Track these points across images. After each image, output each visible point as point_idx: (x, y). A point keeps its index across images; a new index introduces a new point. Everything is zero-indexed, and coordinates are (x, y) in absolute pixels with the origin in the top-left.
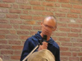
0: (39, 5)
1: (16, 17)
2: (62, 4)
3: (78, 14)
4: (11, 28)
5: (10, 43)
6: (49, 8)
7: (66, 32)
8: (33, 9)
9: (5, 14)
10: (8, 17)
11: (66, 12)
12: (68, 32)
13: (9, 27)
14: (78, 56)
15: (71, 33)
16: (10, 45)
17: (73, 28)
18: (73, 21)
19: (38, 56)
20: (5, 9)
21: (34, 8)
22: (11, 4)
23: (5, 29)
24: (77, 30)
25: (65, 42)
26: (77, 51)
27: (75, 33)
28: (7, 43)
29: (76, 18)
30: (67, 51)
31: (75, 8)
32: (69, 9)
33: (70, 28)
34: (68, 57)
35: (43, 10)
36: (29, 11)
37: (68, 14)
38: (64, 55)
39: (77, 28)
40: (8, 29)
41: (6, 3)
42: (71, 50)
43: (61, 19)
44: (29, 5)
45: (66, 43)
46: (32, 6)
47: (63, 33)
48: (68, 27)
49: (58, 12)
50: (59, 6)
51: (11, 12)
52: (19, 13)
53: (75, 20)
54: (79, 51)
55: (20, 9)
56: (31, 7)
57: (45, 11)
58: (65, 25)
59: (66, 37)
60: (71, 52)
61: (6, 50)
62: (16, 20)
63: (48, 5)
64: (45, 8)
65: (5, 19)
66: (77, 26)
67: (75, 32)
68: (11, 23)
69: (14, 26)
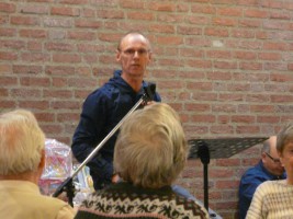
0: (142, 8)
1: (91, 37)
2: (193, 7)
3: (230, 28)
4: (80, 62)
5: (78, 97)
6: (163, 16)
7: (202, 70)
8: (129, 18)
9: (65, 31)
10: (72, 38)
11: (203, 24)
12: (208, 70)
13: (75, 60)
14: (230, 123)
15: (214, 70)
16: (78, 100)
17: (219, 60)
18: (217, 44)
19: (146, 120)
20: (65, 20)
21: (131, 17)
22: (77, 7)
23: (67, 64)
24: (227, 64)
25: (201, 91)
26: (228, 112)
27: (224, 71)
28: (71, 96)
29: (223, 36)
30: (206, 113)
31: (222, 14)
32: (210, 16)
33: (212, 60)
34: (209, 125)
35: (151, 19)
36: (118, 22)
37: (206, 29)
38: (200, 121)
39: (227, 61)
40: (73, 65)
41: (66, 6)
42: (214, 110)
43: (191, 40)
44: (119, 9)
45: (203, 95)
46: (126, 12)
47: (197, 72)
48: (207, 59)
49: (183, 25)
50: (186, 11)
51: (78, 26)
52: (96, 28)
53: (222, 41)
54: (233, 111)
55: (98, 20)
56: (123, 14)
57: (155, 23)
58: (200, 54)
59: (202, 80)
60: (214, 114)
61: (70, 111)
62: (89, 43)
63: (162, 10)
64: (155, 14)
65: (66, 41)
66: (228, 54)
67: (222, 68)
68: (79, 50)
69: (86, 58)
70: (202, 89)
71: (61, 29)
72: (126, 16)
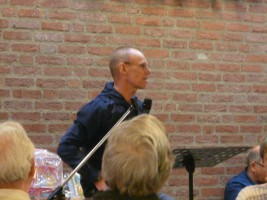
0: (129, 23)
1: (80, 51)
2: (178, 21)
3: (214, 42)
4: (70, 74)
5: (68, 108)
6: (149, 30)
7: (188, 82)
8: (117, 32)
9: (56, 45)
10: (62, 52)
11: (188, 38)
12: (193, 82)
13: (66, 73)
14: (214, 133)
15: (199, 82)
16: (69, 112)
17: (204, 72)
18: (202, 57)
20: (56, 35)
21: (119, 31)
22: (68, 22)
23: (57, 77)
24: (211, 76)
25: (186, 103)
26: (213, 122)
27: (208, 83)
28: (61, 108)
29: (208, 49)
30: (191, 123)
31: (206, 28)
32: (194, 31)
33: (197, 72)
34: (195, 135)
35: (138, 34)
36: (107, 37)
38: (186, 131)
39: (211, 73)
40: (63, 78)
41: (57, 21)
42: (199, 121)
43: (176, 53)
44: (107, 24)
45: (188, 106)
46: (114, 26)
47: (182, 84)
48: (192, 71)
49: (169, 39)
50: (172, 26)
51: (68, 41)
52: (85, 42)
53: (206, 54)
54: (218, 121)
55: (87, 34)
56: (111, 29)
57: (142, 37)
58: (185, 67)
59: (187, 92)
60: (199, 124)
61: (60, 122)
63: (148, 24)
64: (142, 29)
65: (57, 55)
66: (212, 67)
67: (206, 80)
68: (69, 63)
69: (76, 71)
70: (187, 100)
71: (52, 44)
72: (114, 31)
